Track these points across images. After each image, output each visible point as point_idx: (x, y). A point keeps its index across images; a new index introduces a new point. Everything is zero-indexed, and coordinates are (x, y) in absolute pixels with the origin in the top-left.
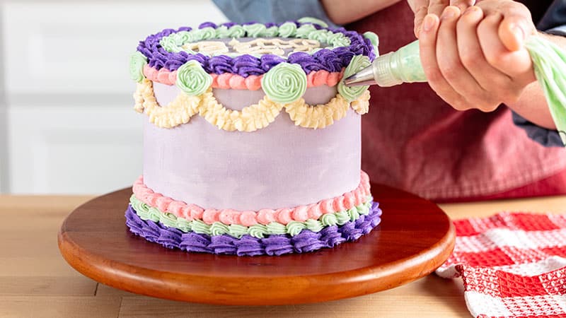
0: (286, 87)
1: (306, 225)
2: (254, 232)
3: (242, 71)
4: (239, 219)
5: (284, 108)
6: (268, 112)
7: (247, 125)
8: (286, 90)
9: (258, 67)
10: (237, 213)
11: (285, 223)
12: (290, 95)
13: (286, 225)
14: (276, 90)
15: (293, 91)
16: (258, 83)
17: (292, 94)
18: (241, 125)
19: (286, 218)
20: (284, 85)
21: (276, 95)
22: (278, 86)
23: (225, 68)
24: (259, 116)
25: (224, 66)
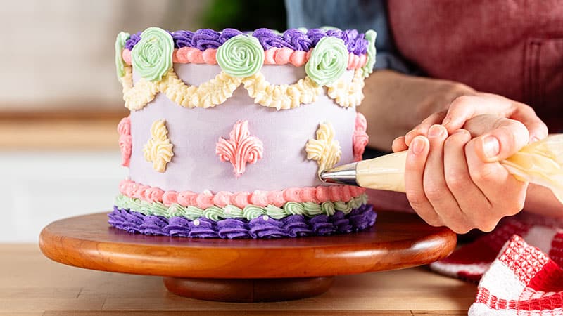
0: (240, 60)
1: (266, 211)
2: (209, 214)
3: (199, 43)
4: (194, 200)
5: (242, 84)
6: (225, 87)
7: (204, 101)
8: (241, 63)
9: (215, 40)
10: (193, 194)
11: (242, 207)
12: (245, 69)
13: (242, 209)
14: (230, 63)
15: (249, 65)
16: (213, 56)
17: (248, 67)
18: (197, 101)
19: (244, 202)
20: (239, 57)
21: (231, 67)
22: (232, 59)
23: (184, 42)
24: (216, 91)
25: (184, 40)
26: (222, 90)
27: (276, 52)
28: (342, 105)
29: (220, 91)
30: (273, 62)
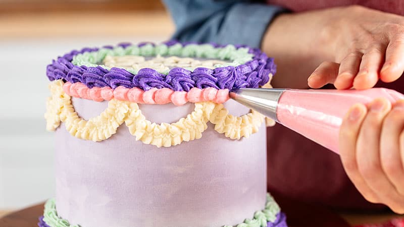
23: (77, 78)
24: (101, 127)
25: (77, 76)
26: (107, 126)
27: (155, 93)
28: (231, 138)
29: (105, 127)
30: (153, 102)
